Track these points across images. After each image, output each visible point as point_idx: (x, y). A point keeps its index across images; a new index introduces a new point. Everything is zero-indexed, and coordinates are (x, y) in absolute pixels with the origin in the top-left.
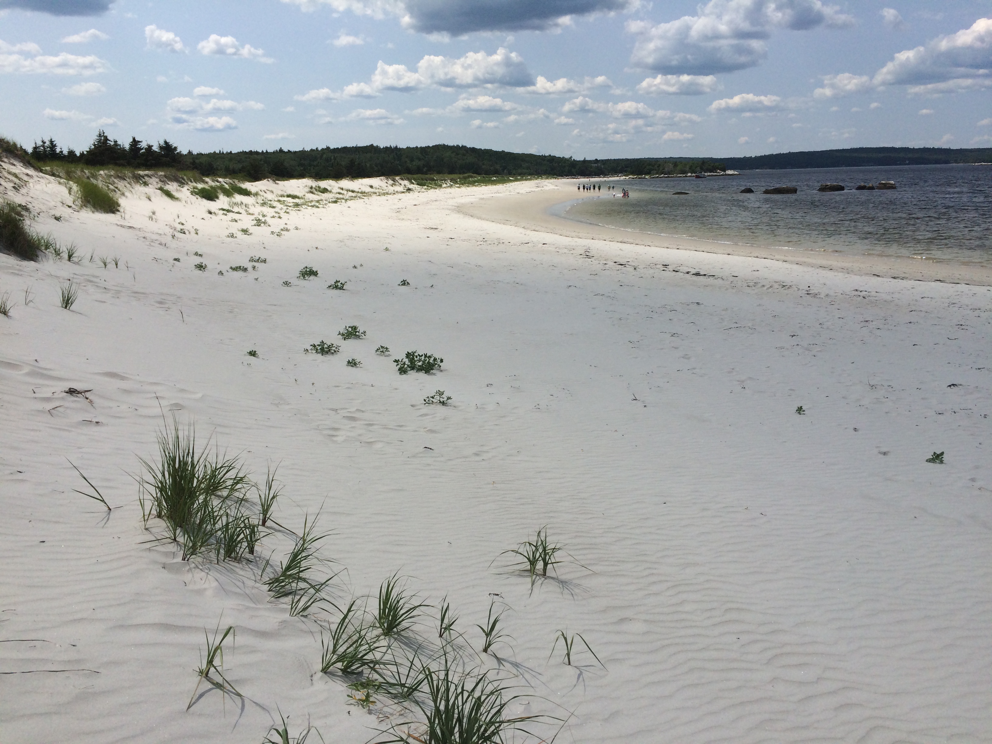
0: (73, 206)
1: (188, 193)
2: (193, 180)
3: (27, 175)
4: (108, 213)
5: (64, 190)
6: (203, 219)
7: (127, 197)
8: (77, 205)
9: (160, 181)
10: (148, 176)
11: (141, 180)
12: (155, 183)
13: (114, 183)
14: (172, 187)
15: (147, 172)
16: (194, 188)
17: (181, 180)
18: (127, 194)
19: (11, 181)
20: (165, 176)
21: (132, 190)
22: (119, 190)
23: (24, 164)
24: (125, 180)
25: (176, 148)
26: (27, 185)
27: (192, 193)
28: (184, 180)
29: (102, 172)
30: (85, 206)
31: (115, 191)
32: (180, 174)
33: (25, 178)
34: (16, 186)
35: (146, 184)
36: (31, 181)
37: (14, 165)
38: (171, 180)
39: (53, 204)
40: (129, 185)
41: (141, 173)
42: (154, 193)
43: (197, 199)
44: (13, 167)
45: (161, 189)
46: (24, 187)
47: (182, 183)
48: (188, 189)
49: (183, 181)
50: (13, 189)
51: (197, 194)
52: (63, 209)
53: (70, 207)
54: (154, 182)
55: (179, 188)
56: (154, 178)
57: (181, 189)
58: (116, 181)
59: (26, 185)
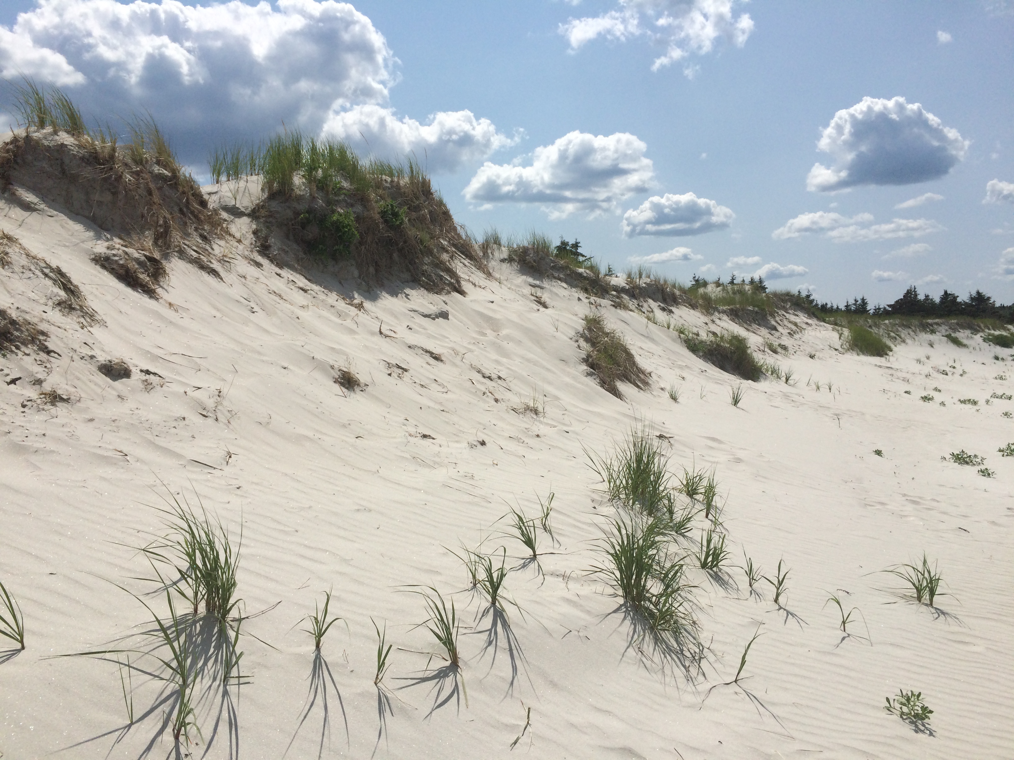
0: (840, 349)
1: (980, 340)
2: (990, 327)
3: (807, 323)
4: (874, 356)
5: (836, 335)
6: (983, 364)
7: (907, 344)
8: (844, 349)
9: (950, 328)
10: (937, 324)
11: (929, 328)
12: (944, 331)
13: (898, 331)
14: (962, 335)
15: (937, 320)
16: (990, 334)
17: (976, 327)
18: (908, 341)
19: (788, 328)
20: (957, 324)
21: (915, 337)
22: (900, 337)
23: (809, 315)
24: (910, 328)
25: (989, 298)
26: (803, 332)
27: (984, 340)
28: (980, 327)
29: (887, 322)
30: (852, 349)
31: (896, 338)
32: (976, 322)
33: (804, 326)
34: (792, 332)
35: (933, 332)
36: (810, 328)
37: (797, 316)
38: (963, 327)
39: (822, 347)
40: (913, 333)
41: (930, 321)
42: (940, 340)
43: (990, 345)
44: (796, 317)
45: (949, 337)
46: (800, 333)
47: (975, 331)
48: (981, 337)
49: (978, 328)
50: (788, 335)
51: (990, 340)
52: (830, 352)
53: (836, 350)
54: (943, 329)
55: (970, 335)
56: (943, 326)
57: (974, 336)
58: (900, 329)
59: (801, 332)
